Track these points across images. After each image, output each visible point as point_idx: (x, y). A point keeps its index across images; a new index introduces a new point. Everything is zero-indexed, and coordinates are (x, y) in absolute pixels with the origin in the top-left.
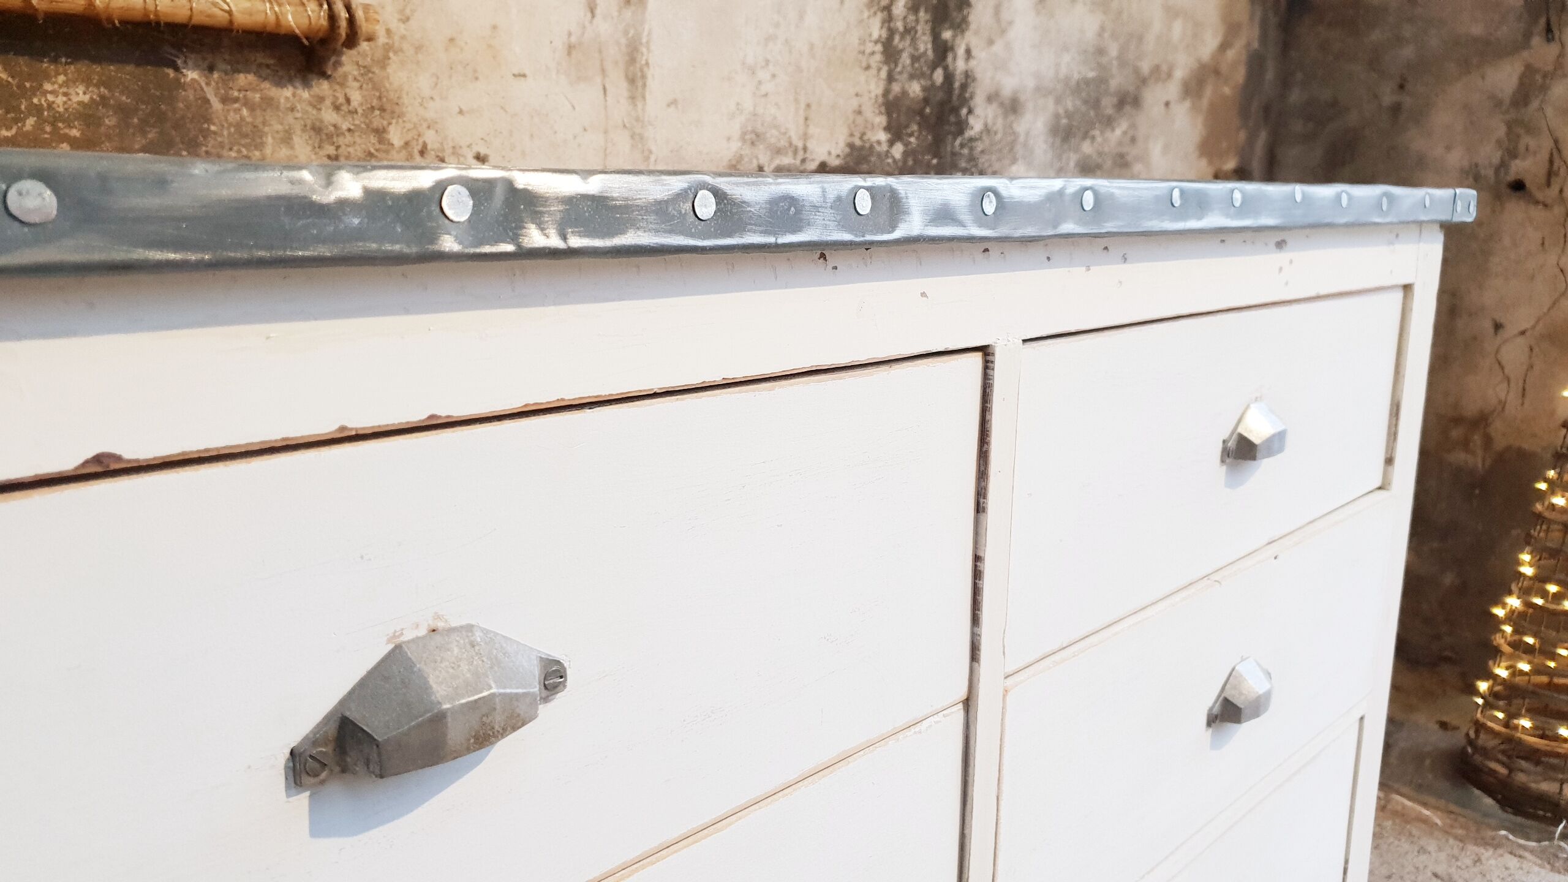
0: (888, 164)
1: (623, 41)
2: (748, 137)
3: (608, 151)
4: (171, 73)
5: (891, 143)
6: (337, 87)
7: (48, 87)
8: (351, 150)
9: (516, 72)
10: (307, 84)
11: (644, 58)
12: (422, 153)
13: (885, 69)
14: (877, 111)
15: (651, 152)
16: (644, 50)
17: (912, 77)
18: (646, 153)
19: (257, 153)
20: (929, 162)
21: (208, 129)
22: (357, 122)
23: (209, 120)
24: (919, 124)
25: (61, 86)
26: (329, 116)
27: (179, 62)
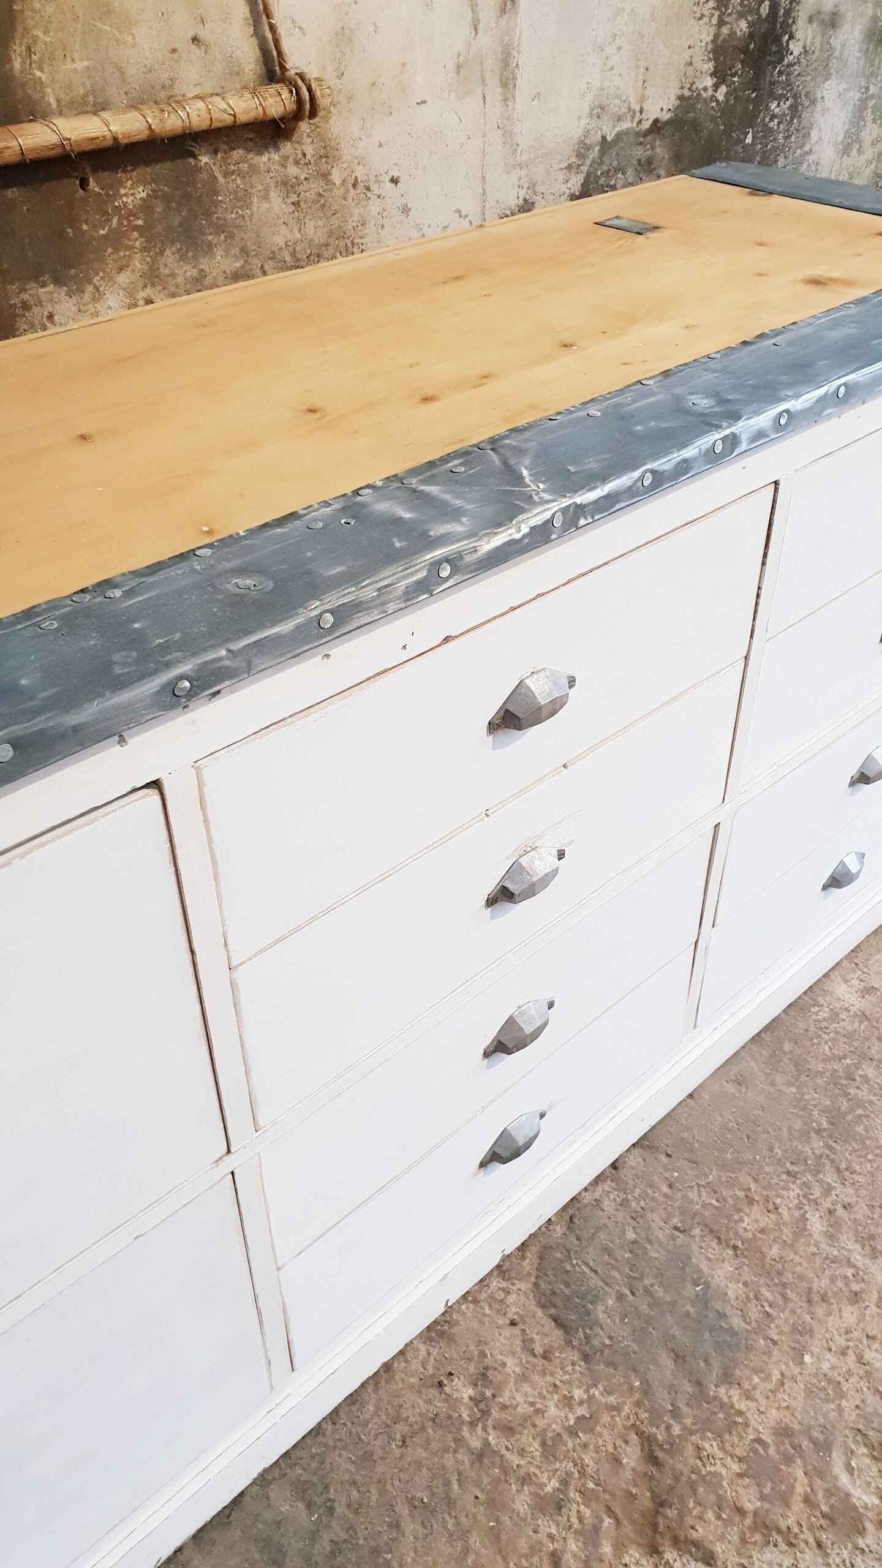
0: (713, 107)
1: (500, 49)
2: (595, 112)
3: (485, 153)
4: (192, 161)
5: (716, 87)
6: (296, 146)
7: (123, 191)
8: (307, 194)
9: (419, 101)
10: (277, 149)
11: (516, 60)
12: (354, 186)
13: (717, 13)
14: (706, 58)
15: (518, 145)
16: (515, 54)
17: (741, 15)
18: (515, 146)
19: (248, 211)
20: (749, 95)
21: (217, 199)
22: (311, 171)
23: (217, 194)
24: (742, 62)
25: (130, 189)
26: (293, 170)
27: (197, 152)
